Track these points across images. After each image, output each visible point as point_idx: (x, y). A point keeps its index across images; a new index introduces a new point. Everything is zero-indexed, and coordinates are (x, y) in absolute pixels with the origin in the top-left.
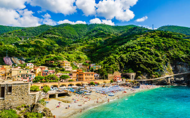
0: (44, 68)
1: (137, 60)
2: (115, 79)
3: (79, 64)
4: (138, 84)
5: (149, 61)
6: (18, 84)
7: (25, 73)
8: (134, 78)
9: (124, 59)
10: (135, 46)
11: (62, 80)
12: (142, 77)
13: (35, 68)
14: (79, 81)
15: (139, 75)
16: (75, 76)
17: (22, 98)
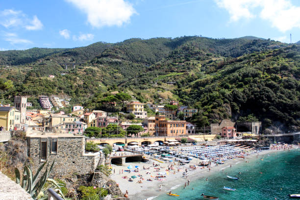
0: (101, 114)
1: (263, 97)
2: (224, 132)
3: (159, 107)
4: (266, 142)
5: (285, 100)
6: (66, 138)
7: (72, 122)
8: (258, 131)
9: (239, 98)
10: (259, 74)
11: (130, 135)
12: (273, 129)
13: (87, 114)
14: (159, 135)
15: (268, 126)
16: (153, 128)
17: (74, 162)
